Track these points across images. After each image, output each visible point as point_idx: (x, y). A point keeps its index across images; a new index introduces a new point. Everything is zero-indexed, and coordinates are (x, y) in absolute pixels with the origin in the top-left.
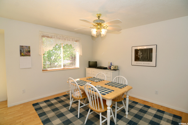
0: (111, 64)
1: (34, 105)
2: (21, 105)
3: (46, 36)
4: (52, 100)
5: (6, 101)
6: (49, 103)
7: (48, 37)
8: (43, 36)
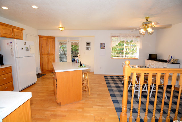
0: (172, 58)
1: (104, 76)
2: (99, 75)
3: (114, 36)
4: (115, 77)
5: (93, 72)
6: (112, 77)
7: (115, 37)
8: (112, 37)
